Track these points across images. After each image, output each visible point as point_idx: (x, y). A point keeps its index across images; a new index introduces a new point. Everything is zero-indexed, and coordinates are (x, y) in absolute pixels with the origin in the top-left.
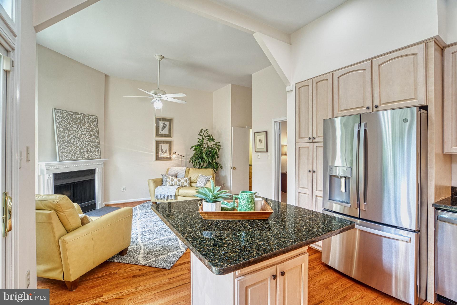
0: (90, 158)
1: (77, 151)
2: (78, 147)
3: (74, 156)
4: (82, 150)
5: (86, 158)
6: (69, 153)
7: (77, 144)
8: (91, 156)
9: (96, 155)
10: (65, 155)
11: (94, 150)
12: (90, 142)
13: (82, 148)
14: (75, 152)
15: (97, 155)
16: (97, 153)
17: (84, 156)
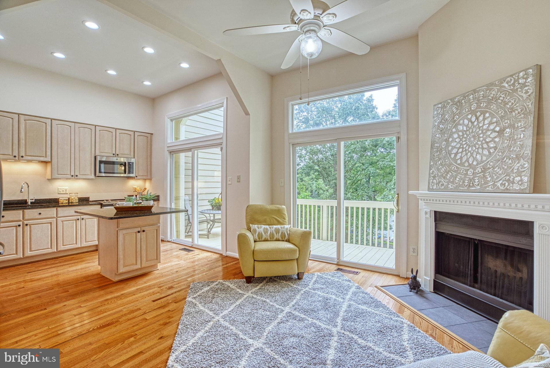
0: (489, 189)
1: (459, 173)
2: (462, 164)
3: (453, 182)
4: (471, 170)
5: (478, 187)
6: (444, 178)
7: (461, 158)
8: (494, 185)
9: (508, 181)
10: (438, 180)
11: (506, 167)
12: (495, 150)
13: (470, 165)
14: (454, 174)
15: (513, 183)
16: (514, 175)
17: (473, 183)
